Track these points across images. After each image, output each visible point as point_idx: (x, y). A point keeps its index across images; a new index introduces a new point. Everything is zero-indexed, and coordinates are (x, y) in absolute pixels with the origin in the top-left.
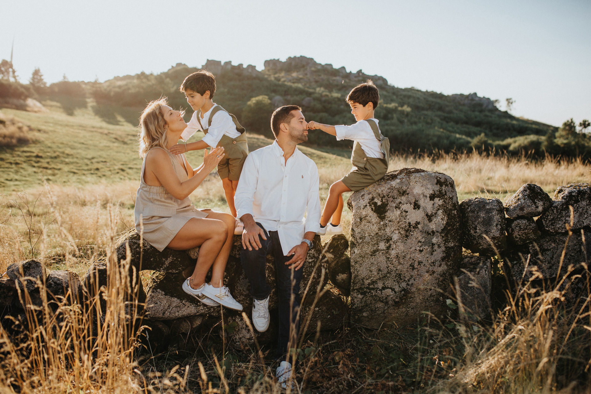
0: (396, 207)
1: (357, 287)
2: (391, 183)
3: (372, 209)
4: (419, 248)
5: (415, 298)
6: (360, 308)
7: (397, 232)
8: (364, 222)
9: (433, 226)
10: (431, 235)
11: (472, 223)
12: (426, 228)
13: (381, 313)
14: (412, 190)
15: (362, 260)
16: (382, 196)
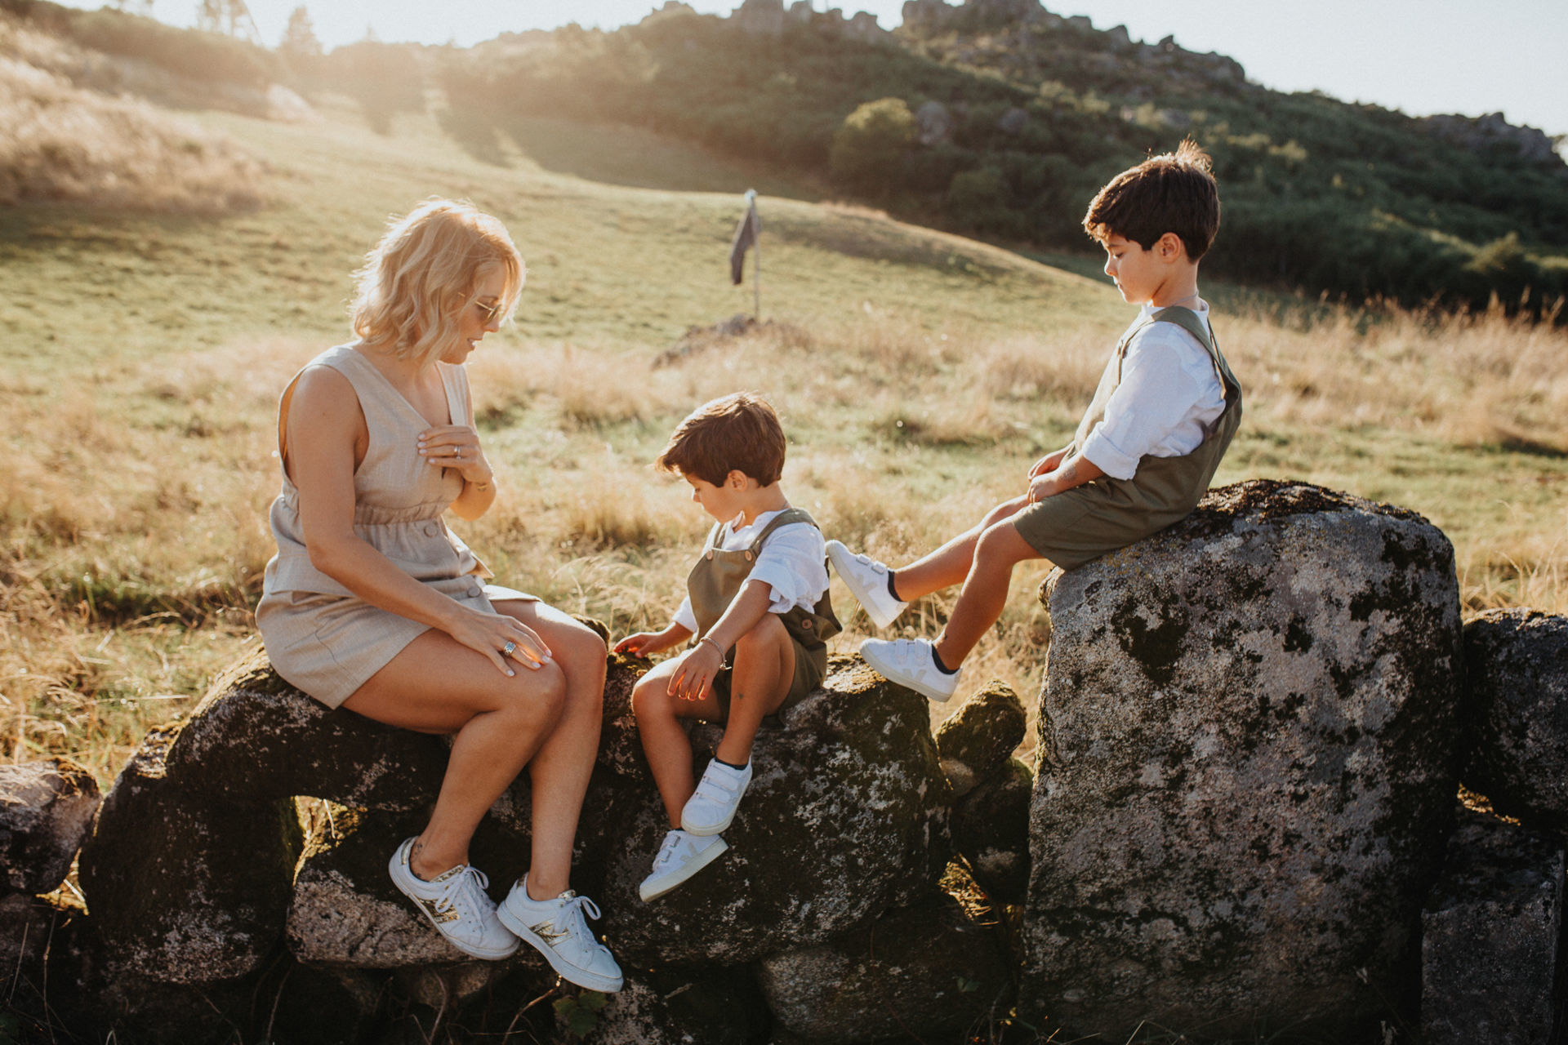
0: (1217, 641)
1: (1049, 906)
2: (1207, 548)
3: (1124, 645)
4: (1292, 788)
5: (1260, 956)
6: (1055, 977)
7: (1214, 729)
8: (1086, 693)
9: (1353, 712)
10: (1341, 741)
11: (1509, 709)
12: (1325, 719)
13: (1130, 996)
14: (1284, 580)
15: (1073, 819)
16: (1167, 595)
